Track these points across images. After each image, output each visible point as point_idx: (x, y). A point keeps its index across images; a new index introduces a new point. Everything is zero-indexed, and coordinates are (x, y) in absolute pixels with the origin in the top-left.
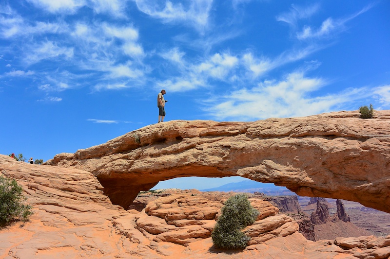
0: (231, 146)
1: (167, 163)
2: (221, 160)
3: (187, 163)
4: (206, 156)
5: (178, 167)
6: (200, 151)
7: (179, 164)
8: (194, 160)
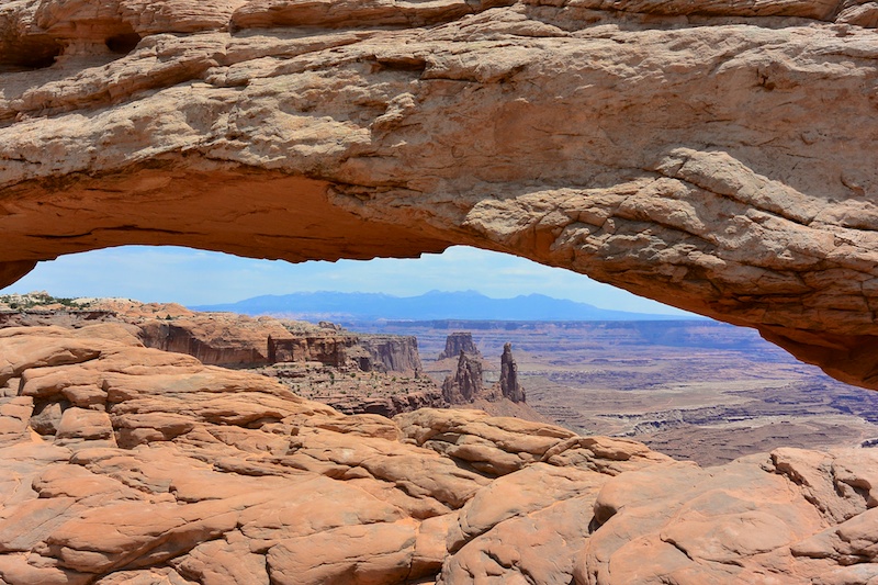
0: (432, 58)
1: (41, 151)
2: (362, 135)
3: (149, 151)
4: (265, 112)
5: (100, 175)
6: (231, 94)
7: (103, 155)
8: (189, 140)
